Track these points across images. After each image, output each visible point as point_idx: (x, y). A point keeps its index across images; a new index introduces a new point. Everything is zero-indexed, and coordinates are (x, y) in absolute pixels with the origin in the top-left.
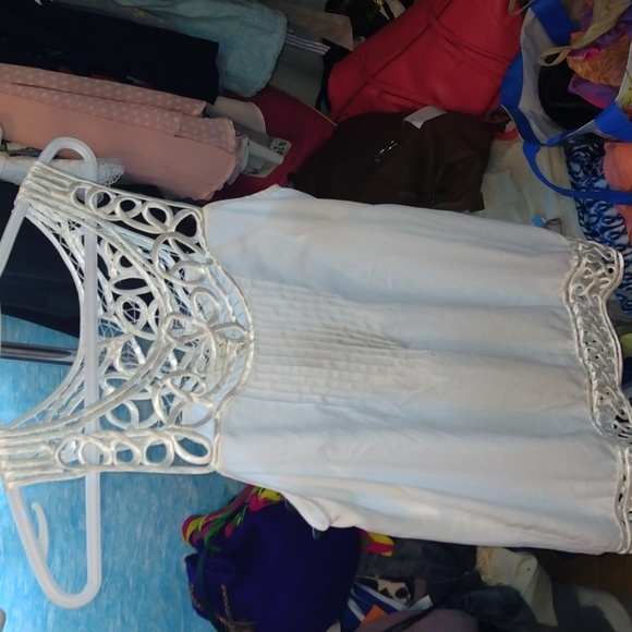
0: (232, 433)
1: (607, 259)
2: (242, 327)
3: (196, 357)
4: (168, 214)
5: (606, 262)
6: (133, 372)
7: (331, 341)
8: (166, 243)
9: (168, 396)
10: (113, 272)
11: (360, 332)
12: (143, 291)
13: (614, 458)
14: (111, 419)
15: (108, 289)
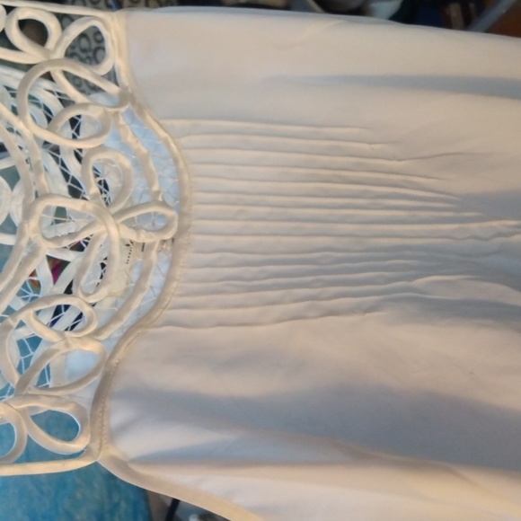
3: (82, 270)
8: (48, 76)
9: (29, 340)
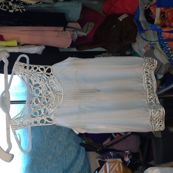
0: (58, 116)
1: (153, 62)
2: (60, 92)
3: (50, 100)
4: (44, 69)
5: (152, 63)
6: (38, 104)
7: (81, 93)
9: (45, 109)
10: (33, 83)
11: (88, 89)
12: (39, 86)
13: (149, 112)
14: (33, 115)
15: (32, 87)
